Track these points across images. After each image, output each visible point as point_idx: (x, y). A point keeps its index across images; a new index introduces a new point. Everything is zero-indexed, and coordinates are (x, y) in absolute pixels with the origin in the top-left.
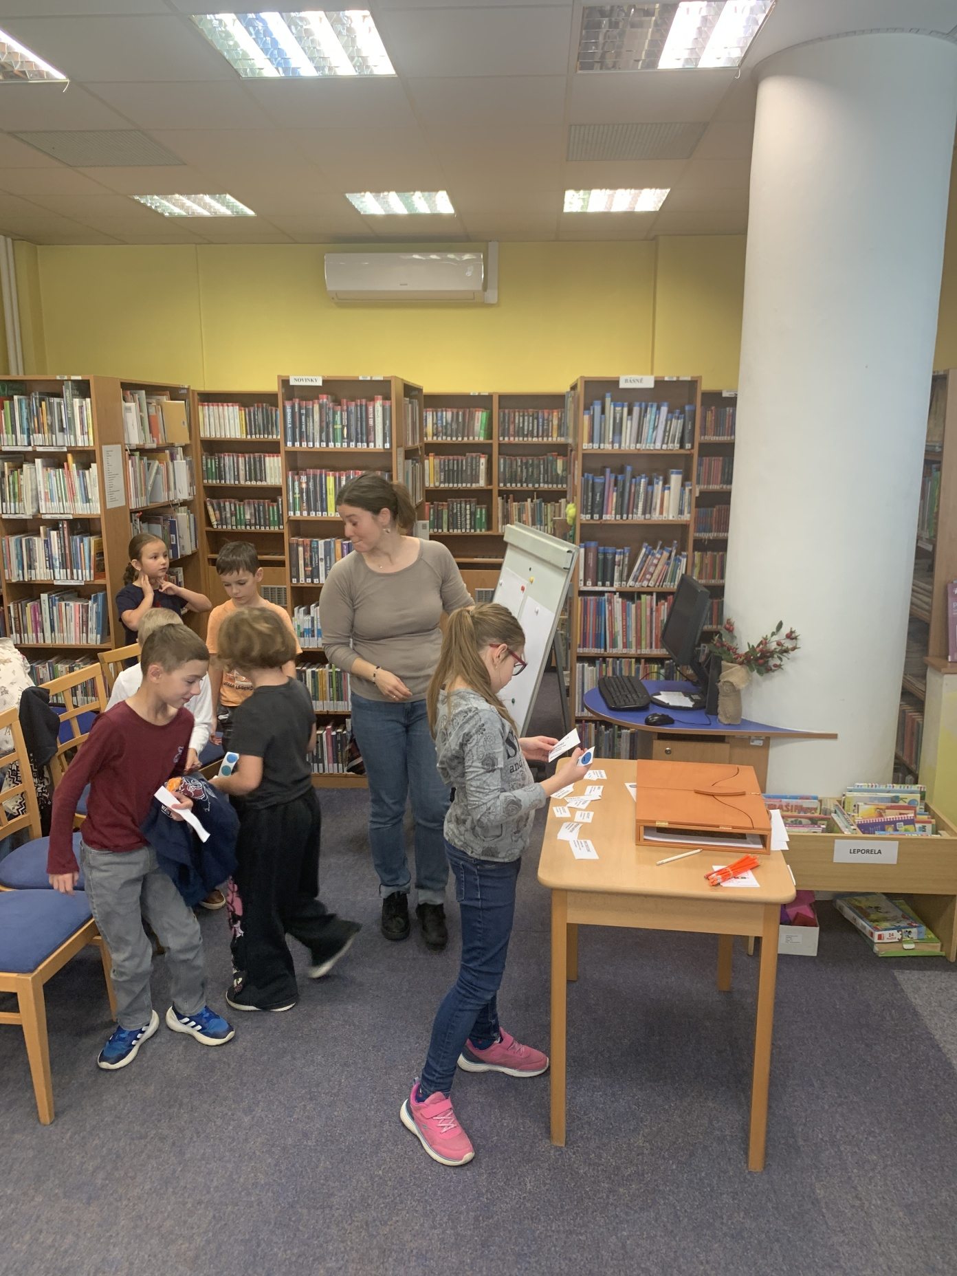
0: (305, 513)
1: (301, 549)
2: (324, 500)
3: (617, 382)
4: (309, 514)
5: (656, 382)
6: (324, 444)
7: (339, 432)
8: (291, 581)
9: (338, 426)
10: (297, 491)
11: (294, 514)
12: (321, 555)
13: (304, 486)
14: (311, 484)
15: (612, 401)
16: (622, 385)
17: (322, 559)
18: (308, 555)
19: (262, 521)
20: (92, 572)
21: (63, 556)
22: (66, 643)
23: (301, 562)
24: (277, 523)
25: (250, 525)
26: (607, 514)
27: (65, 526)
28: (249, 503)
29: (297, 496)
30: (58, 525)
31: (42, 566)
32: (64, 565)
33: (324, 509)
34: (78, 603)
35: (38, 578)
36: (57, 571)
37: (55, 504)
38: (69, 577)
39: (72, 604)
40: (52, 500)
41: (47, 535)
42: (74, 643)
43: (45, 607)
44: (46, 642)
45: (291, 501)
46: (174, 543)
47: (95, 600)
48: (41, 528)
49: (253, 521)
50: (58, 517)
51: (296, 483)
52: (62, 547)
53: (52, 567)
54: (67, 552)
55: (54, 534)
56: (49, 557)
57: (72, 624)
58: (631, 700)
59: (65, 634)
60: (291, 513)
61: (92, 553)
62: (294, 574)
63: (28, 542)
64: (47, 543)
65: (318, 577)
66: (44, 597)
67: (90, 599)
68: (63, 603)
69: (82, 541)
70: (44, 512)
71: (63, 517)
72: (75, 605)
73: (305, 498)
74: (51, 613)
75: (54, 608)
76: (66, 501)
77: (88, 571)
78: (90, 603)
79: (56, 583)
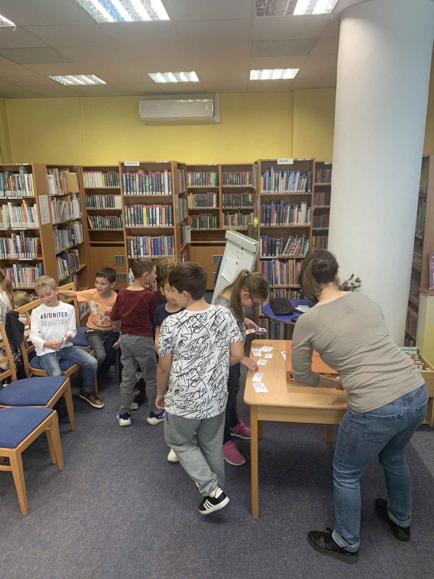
0: (133, 225)
1: (132, 242)
2: (142, 219)
3: (276, 162)
4: (135, 225)
5: (295, 161)
6: (141, 193)
7: (148, 187)
8: (128, 257)
9: (147, 185)
10: (129, 215)
11: (128, 226)
12: (141, 244)
13: (132, 212)
14: (136, 212)
15: (274, 171)
16: (279, 163)
17: (141, 246)
18: (135, 244)
19: (114, 226)
20: (36, 254)
21: (23, 247)
22: (25, 287)
23: (132, 248)
24: (120, 227)
25: (108, 228)
26: (272, 223)
27: (23, 233)
28: (107, 218)
29: (129, 217)
30: (20, 233)
31: (13, 252)
32: (23, 251)
33: (142, 223)
34: (30, 268)
35: (11, 257)
36: (20, 254)
37: (18, 223)
38: (26, 257)
39: (27, 269)
40: (16, 221)
41: (15, 237)
42: (29, 287)
43: (15, 270)
44: (16, 286)
45: (127, 220)
46: (74, 238)
47: (38, 267)
48: (12, 234)
49: (110, 226)
50: (19, 229)
51: (129, 211)
52: (22, 243)
53: (17, 252)
54: (24, 245)
55: (18, 237)
56: (16, 248)
57: (28, 278)
58: (285, 310)
59: (25, 283)
60: (127, 225)
61: (36, 246)
62: (129, 253)
63: (6, 241)
64: (15, 241)
65: (140, 254)
66: (14, 266)
67: (35, 266)
68: (23, 269)
69: (31, 240)
70: (13, 227)
71: (22, 229)
72: (29, 269)
73: (133, 218)
74: (18, 274)
75: (19, 271)
76: (23, 222)
77: (34, 254)
78: (36, 268)
79: (20, 259)
